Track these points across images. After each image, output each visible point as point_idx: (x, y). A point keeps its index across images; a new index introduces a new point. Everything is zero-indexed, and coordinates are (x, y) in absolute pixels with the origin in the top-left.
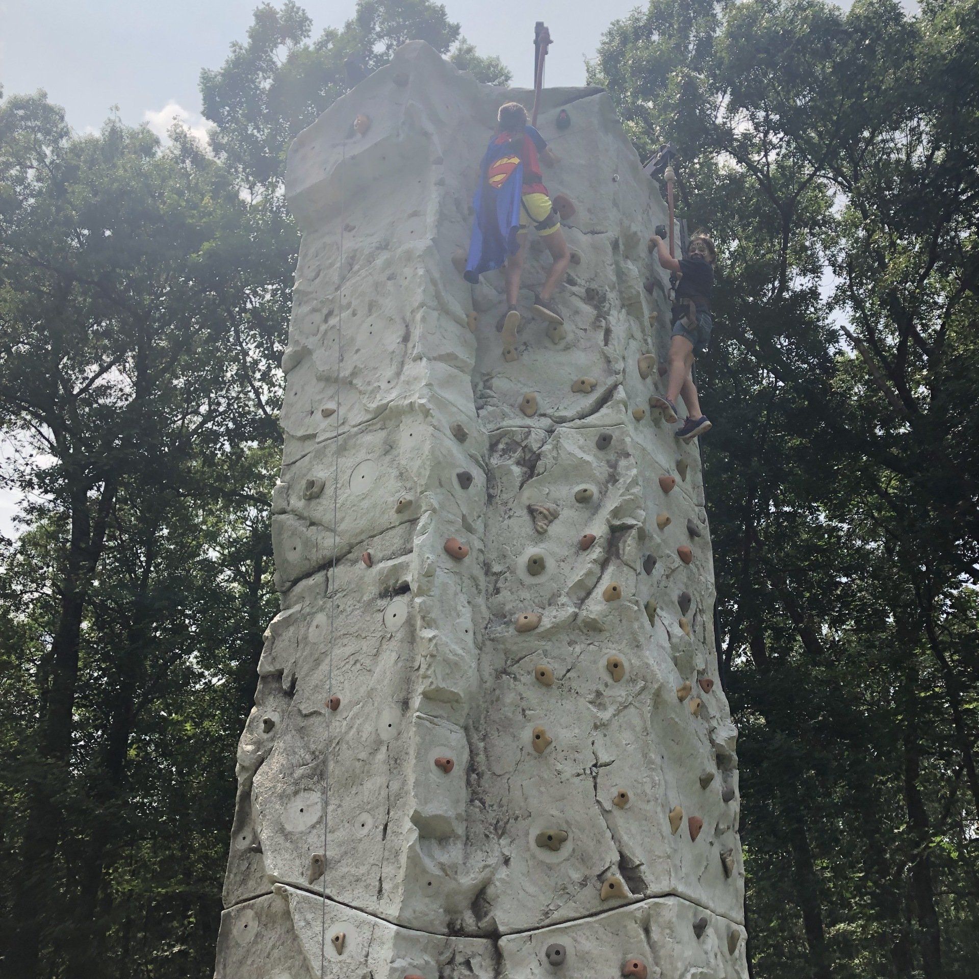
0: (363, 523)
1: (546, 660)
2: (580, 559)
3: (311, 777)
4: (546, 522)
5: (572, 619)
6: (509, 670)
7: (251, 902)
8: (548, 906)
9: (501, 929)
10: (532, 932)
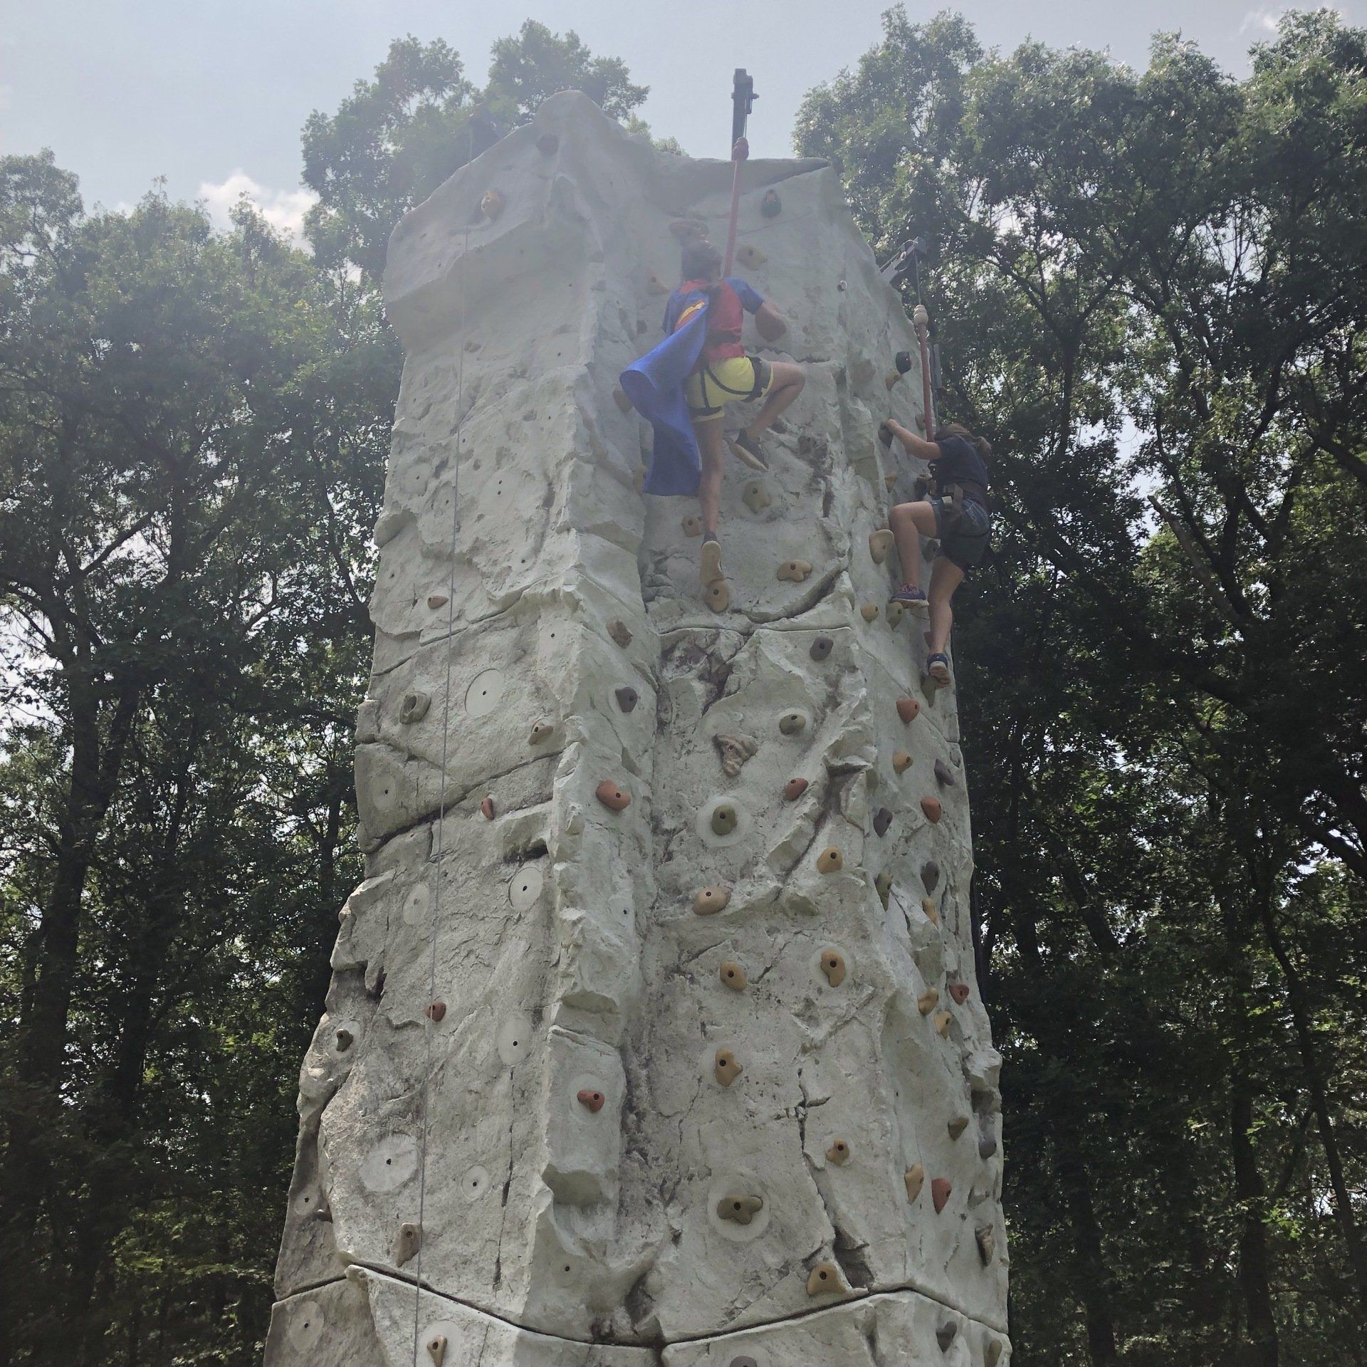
0: (482, 758)
1: (735, 955)
2: (786, 813)
3: (403, 1114)
4: (739, 760)
5: (773, 897)
6: (683, 968)
7: (315, 1290)
8: (733, 1302)
9: (667, 1334)
10: (710, 1340)
